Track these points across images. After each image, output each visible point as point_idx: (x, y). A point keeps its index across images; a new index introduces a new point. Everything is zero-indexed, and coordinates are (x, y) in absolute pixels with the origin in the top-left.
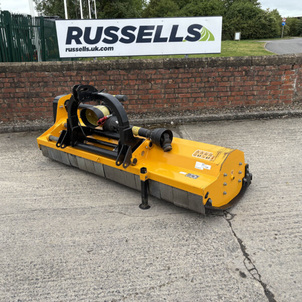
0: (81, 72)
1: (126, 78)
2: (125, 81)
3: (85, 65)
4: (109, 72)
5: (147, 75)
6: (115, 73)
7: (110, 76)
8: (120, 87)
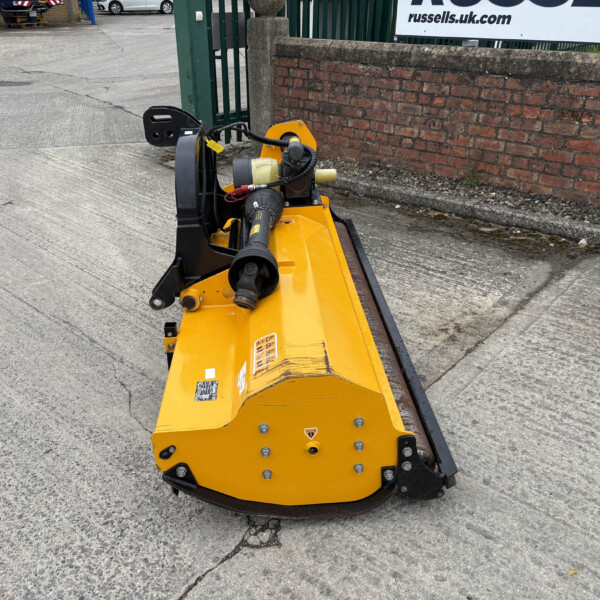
0: (422, 72)
1: (516, 98)
2: (512, 107)
3: (434, 57)
4: (481, 80)
6: (495, 82)
7: (481, 89)
8: (498, 119)
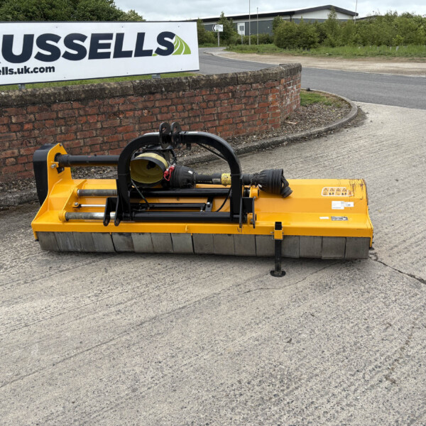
0: (7, 109)
1: (82, 112)
2: (81, 118)
3: (13, 97)
4: (55, 107)
5: (112, 106)
6: (65, 106)
7: (57, 112)
8: (74, 127)
